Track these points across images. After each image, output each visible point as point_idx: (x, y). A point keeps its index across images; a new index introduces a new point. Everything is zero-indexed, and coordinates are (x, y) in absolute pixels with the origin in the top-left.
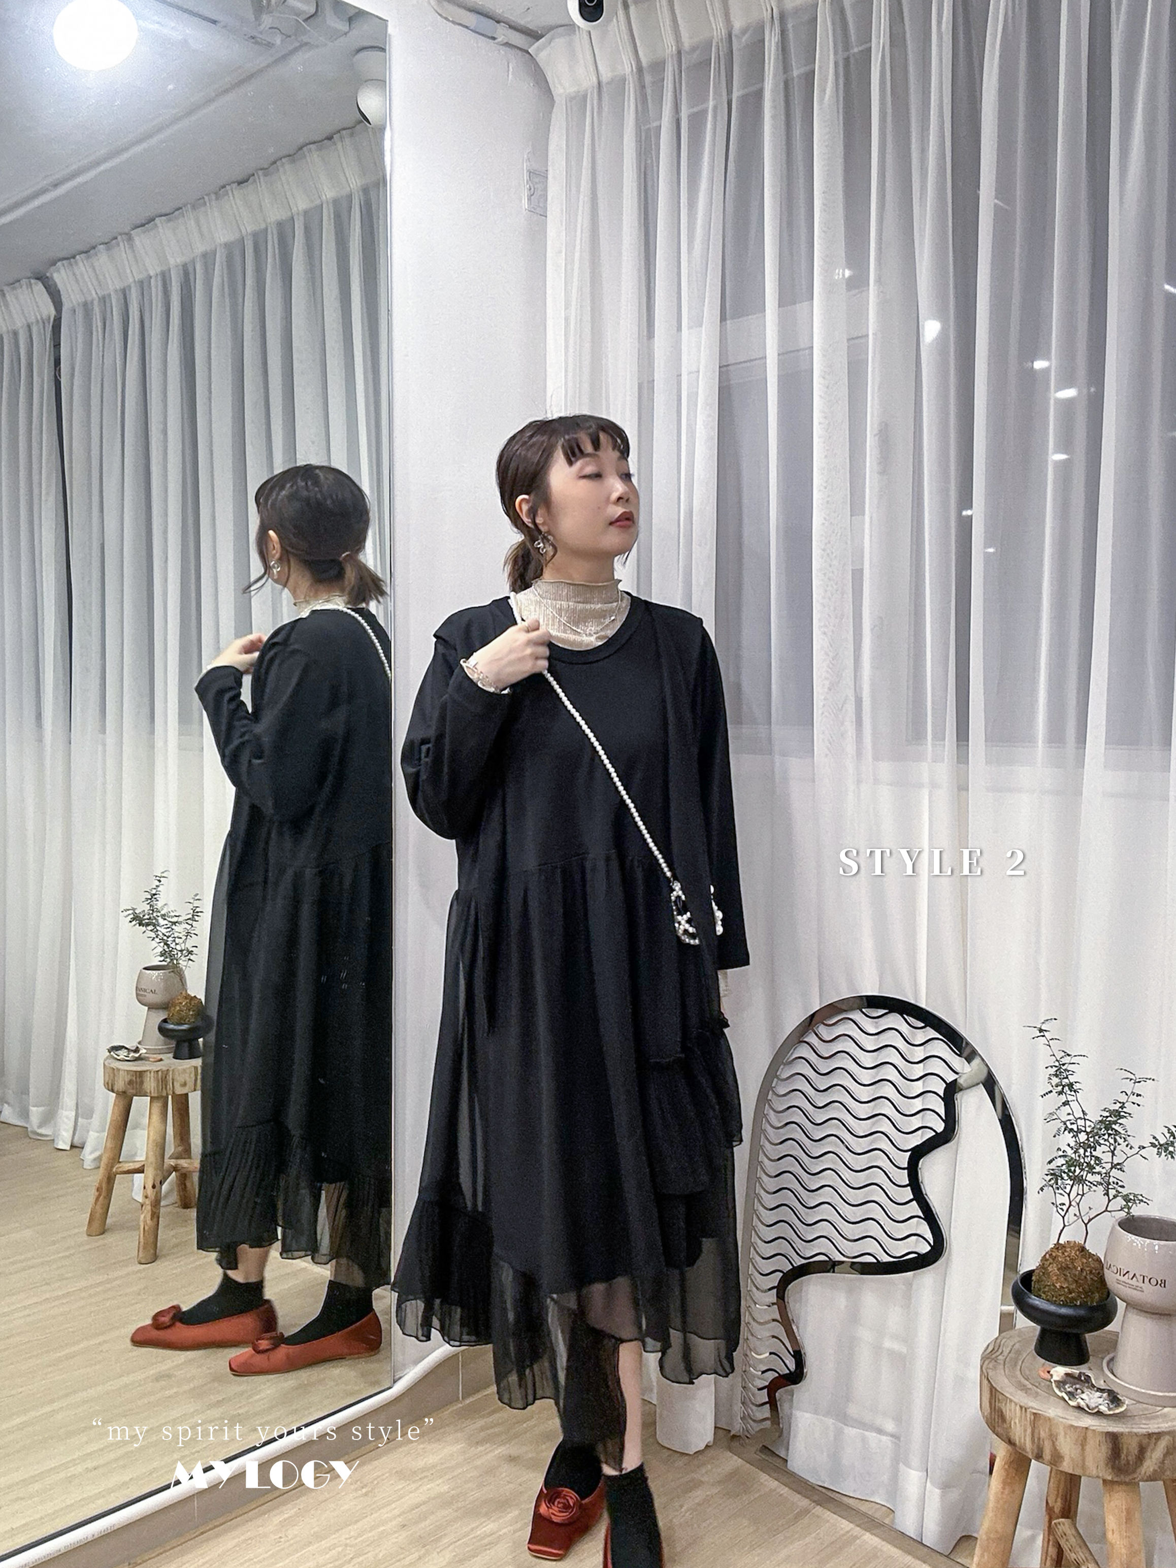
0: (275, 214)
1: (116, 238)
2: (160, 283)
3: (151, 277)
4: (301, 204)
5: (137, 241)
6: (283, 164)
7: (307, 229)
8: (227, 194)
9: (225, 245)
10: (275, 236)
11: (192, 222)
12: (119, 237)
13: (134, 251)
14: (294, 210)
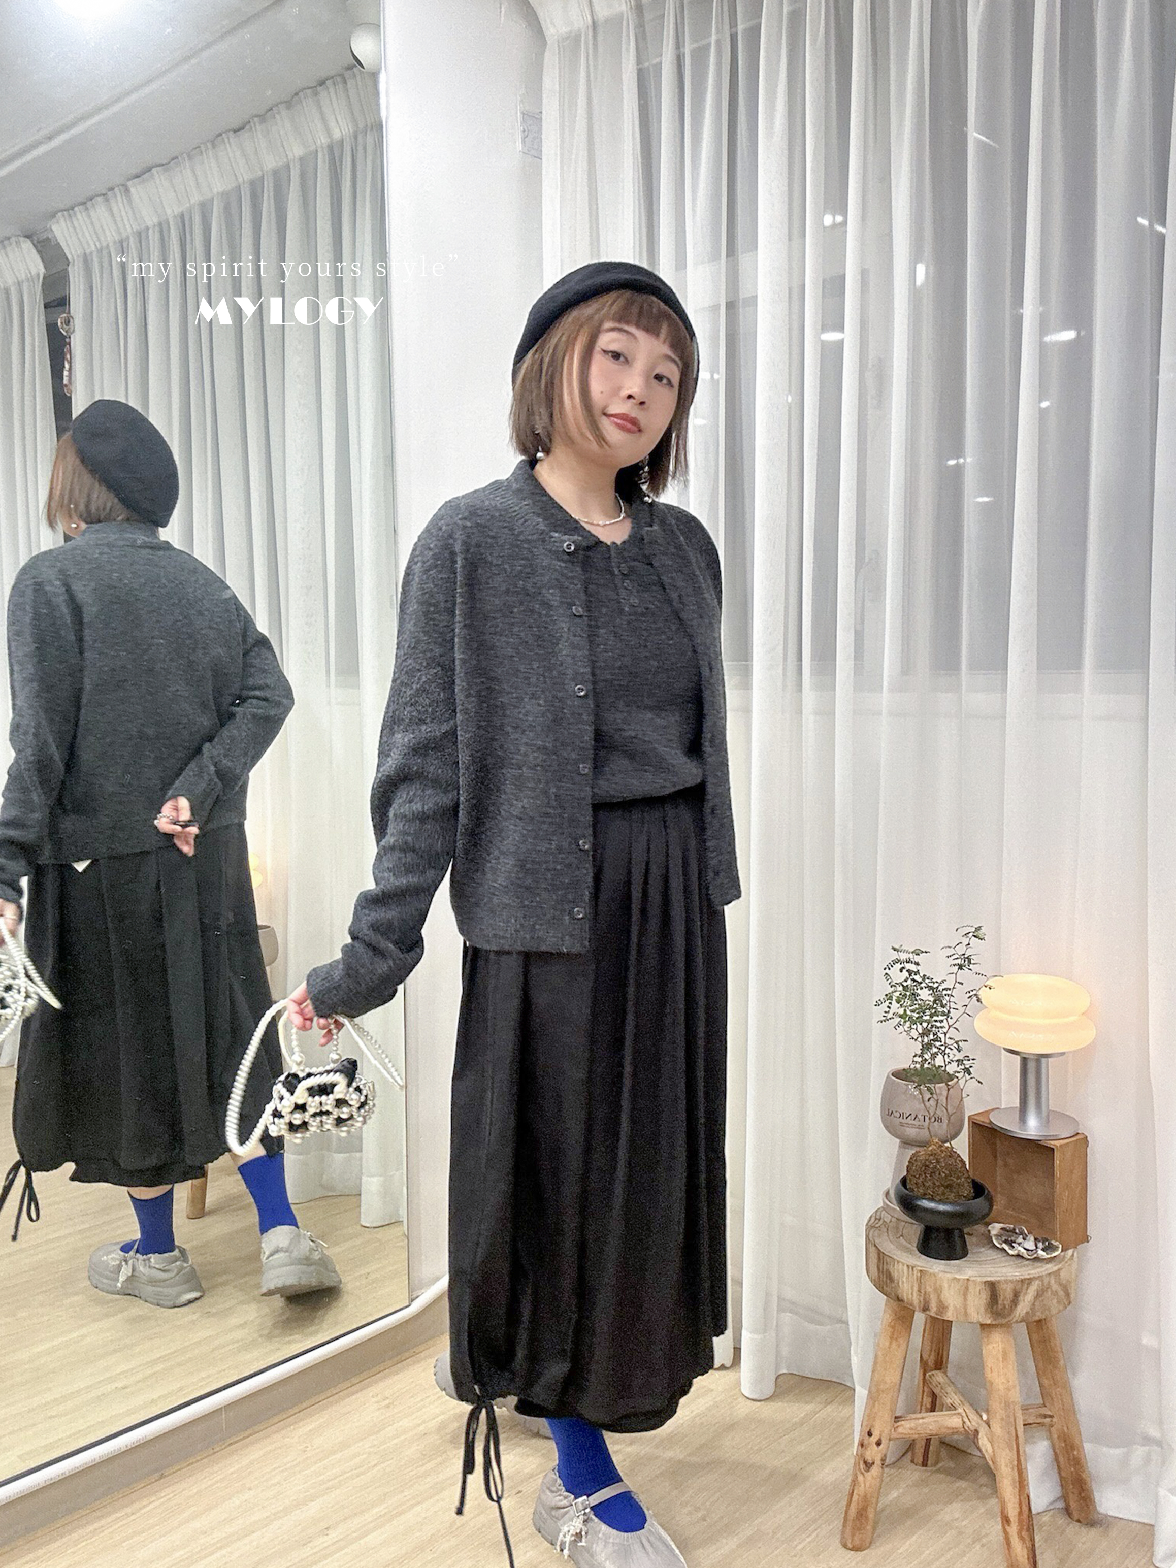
0: (270, 162)
1: (112, 189)
2: (157, 235)
3: (147, 229)
4: (297, 151)
5: (132, 190)
6: (279, 113)
7: (303, 176)
8: (223, 141)
9: (223, 194)
10: (271, 185)
11: (188, 172)
12: (116, 189)
13: (130, 201)
14: (290, 156)
